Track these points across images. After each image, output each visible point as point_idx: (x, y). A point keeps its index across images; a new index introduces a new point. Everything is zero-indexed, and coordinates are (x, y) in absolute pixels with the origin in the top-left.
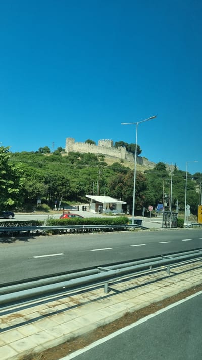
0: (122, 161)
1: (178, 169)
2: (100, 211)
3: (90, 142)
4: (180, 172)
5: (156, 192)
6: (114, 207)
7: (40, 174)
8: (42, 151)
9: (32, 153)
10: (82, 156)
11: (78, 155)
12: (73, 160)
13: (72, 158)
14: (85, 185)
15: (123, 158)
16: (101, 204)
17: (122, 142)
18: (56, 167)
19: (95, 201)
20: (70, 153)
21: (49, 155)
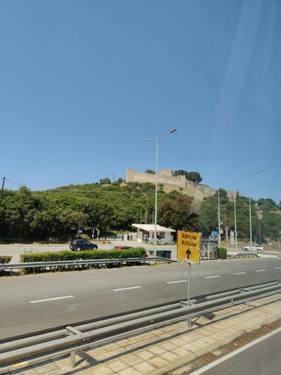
0: (181, 189)
1: (241, 195)
2: (146, 240)
3: (150, 172)
4: (243, 198)
5: (211, 218)
6: (162, 236)
7: (79, 203)
8: (103, 182)
9: (93, 184)
10: (140, 186)
11: (137, 184)
12: (131, 190)
13: (131, 187)
14: (135, 214)
15: (184, 186)
16: (148, 233)
17: (182, 171)
18: (112, 197)
19: (142, 230)
20: (130, 183)
21: (108, 185)
